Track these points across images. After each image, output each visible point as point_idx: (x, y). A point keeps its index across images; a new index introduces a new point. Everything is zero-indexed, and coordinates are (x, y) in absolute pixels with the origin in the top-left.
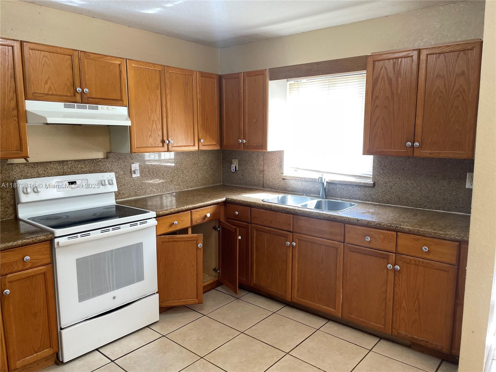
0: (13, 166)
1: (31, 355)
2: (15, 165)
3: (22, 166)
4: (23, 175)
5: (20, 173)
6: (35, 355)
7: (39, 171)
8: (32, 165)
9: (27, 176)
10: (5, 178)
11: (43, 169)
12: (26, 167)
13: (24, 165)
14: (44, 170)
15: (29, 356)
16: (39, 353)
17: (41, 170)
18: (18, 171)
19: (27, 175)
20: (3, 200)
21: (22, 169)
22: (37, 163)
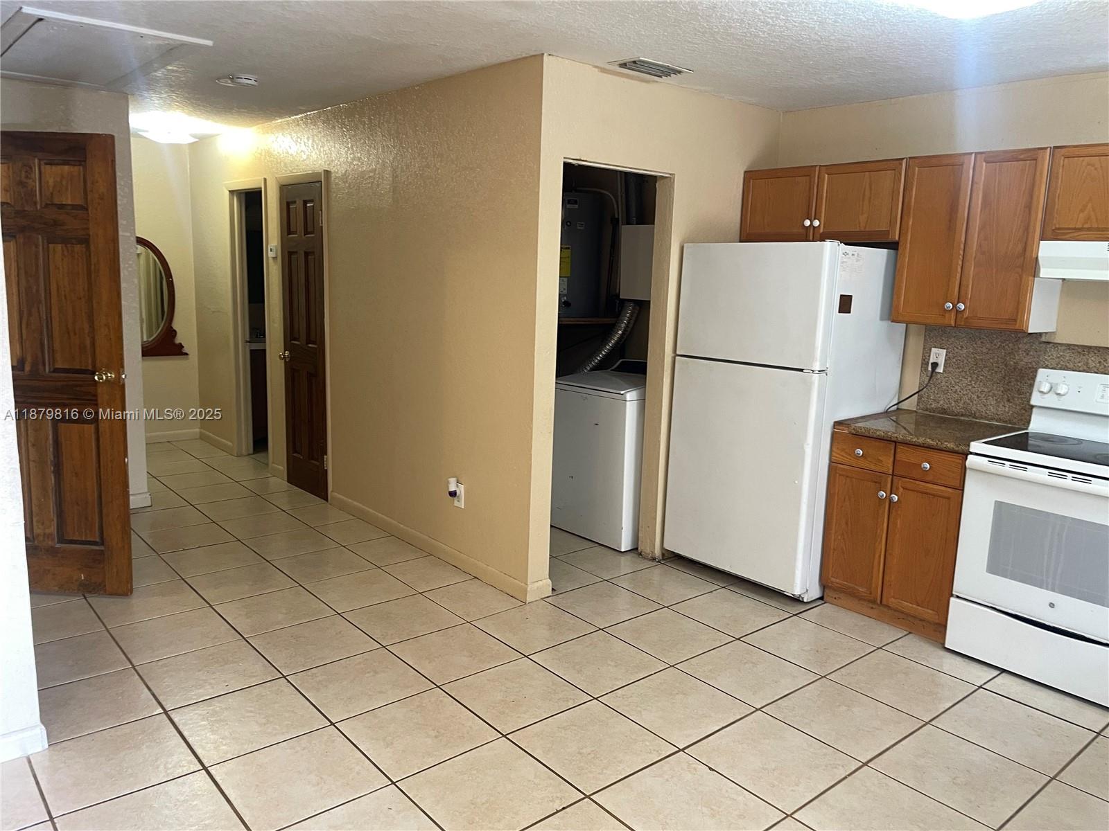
0: (1048, 346)
1: (911, 603)
2: (1051, 345)
3: (1063, 348)
4: (1062, 363)
5: (1057, 360)
6: (914, 606)
7: (1090, 361)
8: (1079, 350)
9: (1066, 366)
10: (1031, 363)
11: (1098, 359)
12: (1068, 351)
13: (1065, 348)
14: (1100, 362)
15: (907, 602)
16: (920, 608)
17: (1093, 360)
18: (1055, 356)
19: (1068, 364)
20: (1022, 396)
21: (1061, 354)
22: (1090, 347)
